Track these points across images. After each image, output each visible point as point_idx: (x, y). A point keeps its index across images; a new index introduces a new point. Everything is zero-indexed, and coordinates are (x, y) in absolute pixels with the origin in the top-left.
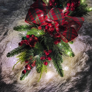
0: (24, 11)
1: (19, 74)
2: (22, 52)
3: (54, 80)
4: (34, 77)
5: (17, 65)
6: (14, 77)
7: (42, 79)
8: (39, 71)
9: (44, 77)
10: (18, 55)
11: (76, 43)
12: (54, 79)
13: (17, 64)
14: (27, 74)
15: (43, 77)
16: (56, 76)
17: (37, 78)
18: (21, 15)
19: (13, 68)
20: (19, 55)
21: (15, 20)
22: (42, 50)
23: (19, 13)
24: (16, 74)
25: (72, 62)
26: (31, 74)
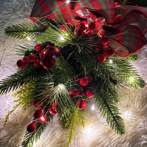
0: (27, 4)
1: (20, 135)
2: (26, 84)
3: (101, 145)
4: (54, 140)
5: (15, 115)
6: (8, 142)
7: (74, 144)
8: (66, 125)
9: (78, 139)
10: (15, 91)
11: (142, 61)
12: (101, 142)
13: (15, 112)
14: (39, 134)
15: (76, 138)
16: (107, 134)
17: (63, 141)
18: (22, 10)
19: (6, 121)
20: (18, 89)
21: (10, 19)
22: (71, 76)
23: (18, 5)
24: (11, 135)
25: (138, 100)
26: (47, 134)
